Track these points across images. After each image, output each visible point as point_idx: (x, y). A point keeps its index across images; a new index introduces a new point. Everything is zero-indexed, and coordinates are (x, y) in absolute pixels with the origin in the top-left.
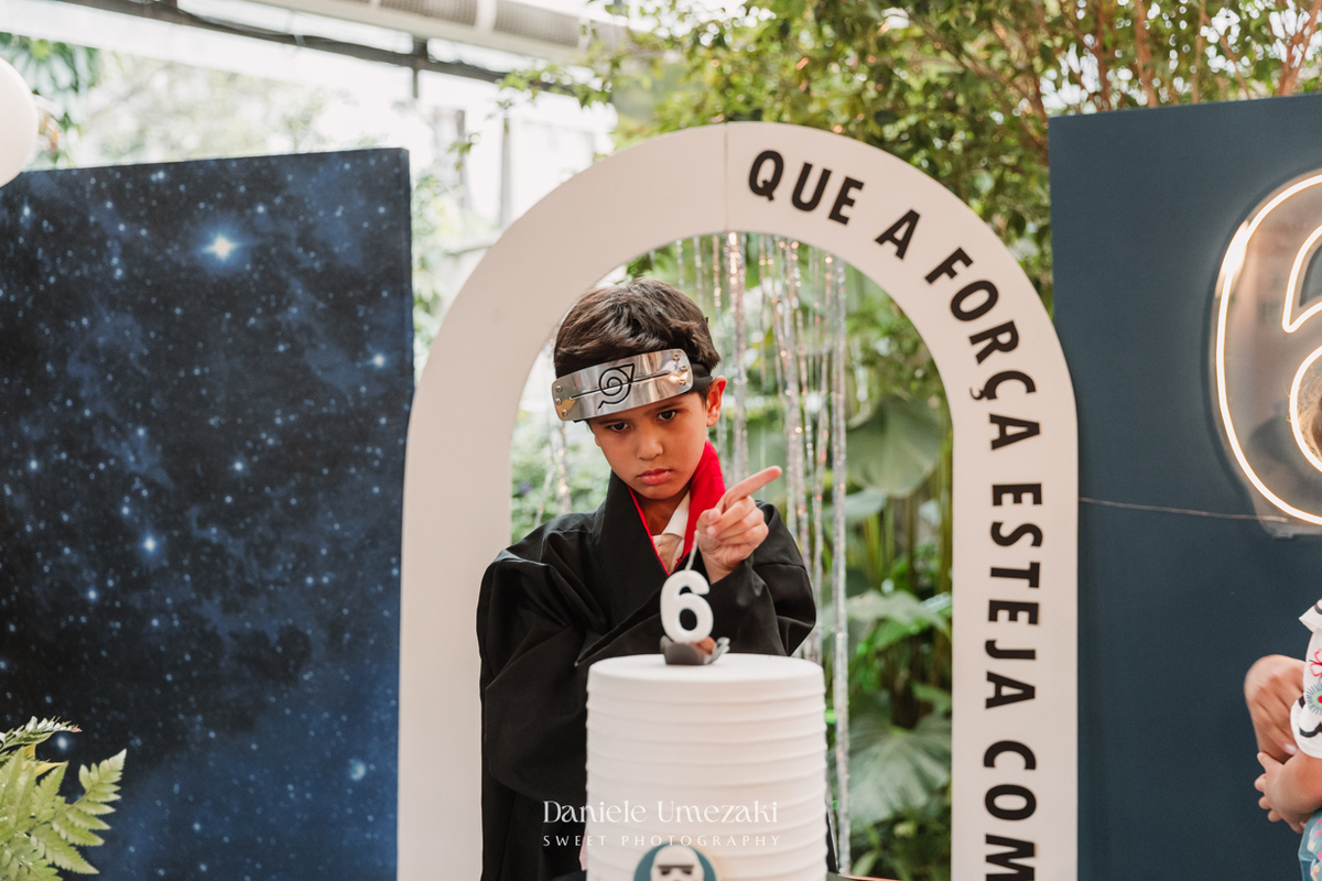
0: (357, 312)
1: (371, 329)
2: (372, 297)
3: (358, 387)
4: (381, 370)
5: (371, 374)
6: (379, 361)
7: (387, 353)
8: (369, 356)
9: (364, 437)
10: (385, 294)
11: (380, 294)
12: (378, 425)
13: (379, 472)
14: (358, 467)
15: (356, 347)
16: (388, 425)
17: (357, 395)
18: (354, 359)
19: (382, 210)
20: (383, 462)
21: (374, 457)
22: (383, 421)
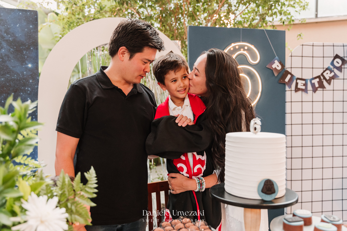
0: (23, 53)
1: (28, 57)
2: (28, 49)
3: (23, 72)
4: (30, 68)
5: (27, 69)
6: (30, 66)
7: (32, 64)
8: (27, 64)
9: (25, 85)
10: (32, 48)
11: (30, 48)
12: (29, 82)
13: (29, 94)
14: (23, 93)
15: (23, 61)
16: (32, 82)
17: (23, 74)
18: (22, 65)
19: (31, 26)
20: (30, 92)
21: (28, 90)
22: (31, 81)
